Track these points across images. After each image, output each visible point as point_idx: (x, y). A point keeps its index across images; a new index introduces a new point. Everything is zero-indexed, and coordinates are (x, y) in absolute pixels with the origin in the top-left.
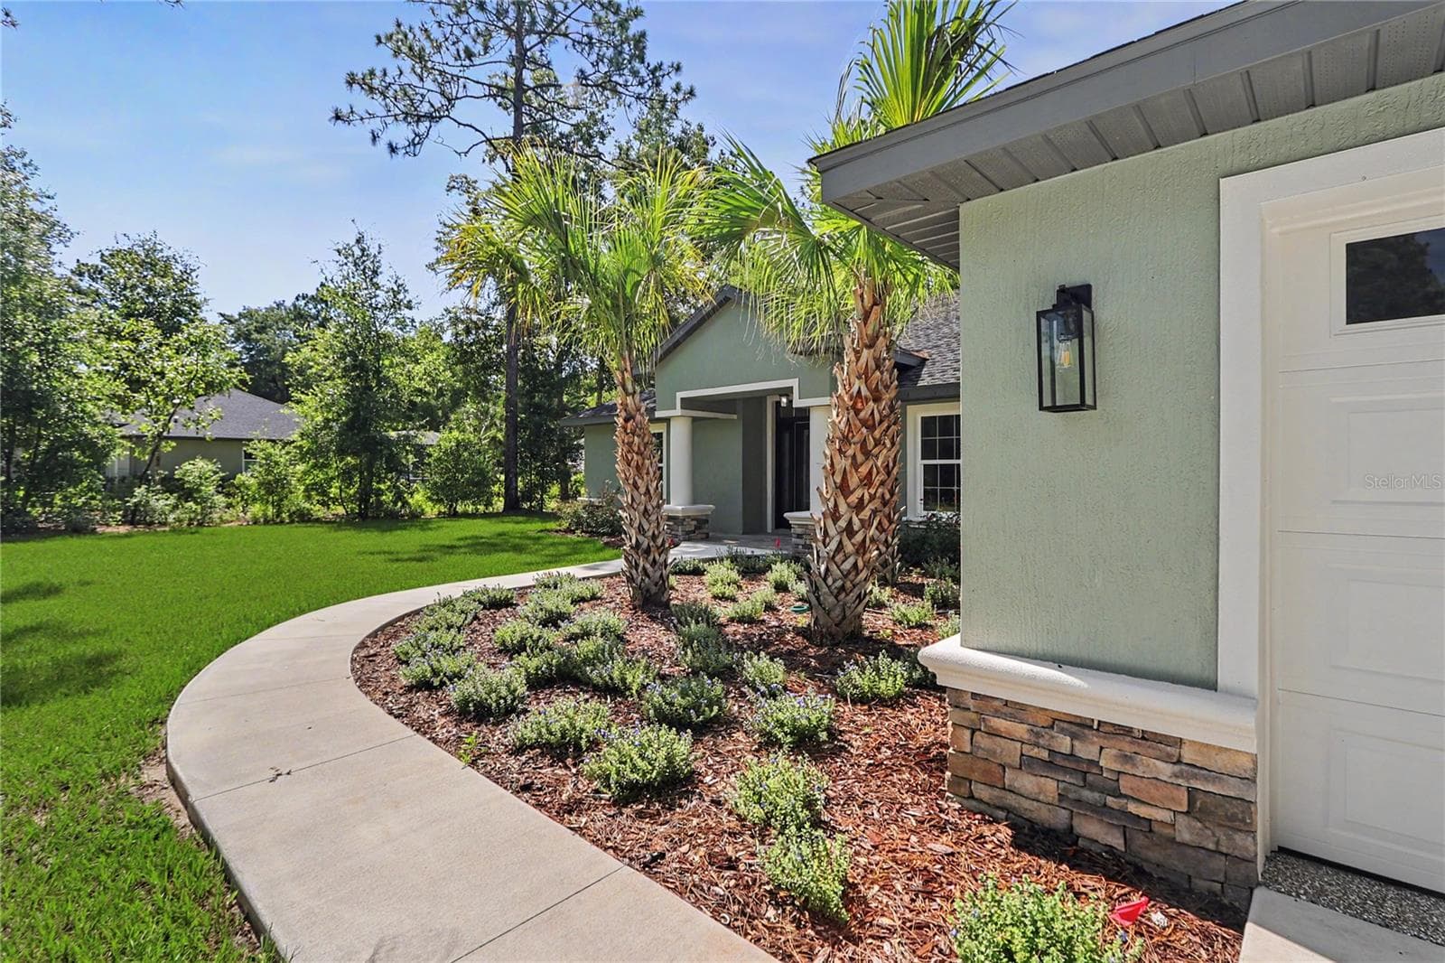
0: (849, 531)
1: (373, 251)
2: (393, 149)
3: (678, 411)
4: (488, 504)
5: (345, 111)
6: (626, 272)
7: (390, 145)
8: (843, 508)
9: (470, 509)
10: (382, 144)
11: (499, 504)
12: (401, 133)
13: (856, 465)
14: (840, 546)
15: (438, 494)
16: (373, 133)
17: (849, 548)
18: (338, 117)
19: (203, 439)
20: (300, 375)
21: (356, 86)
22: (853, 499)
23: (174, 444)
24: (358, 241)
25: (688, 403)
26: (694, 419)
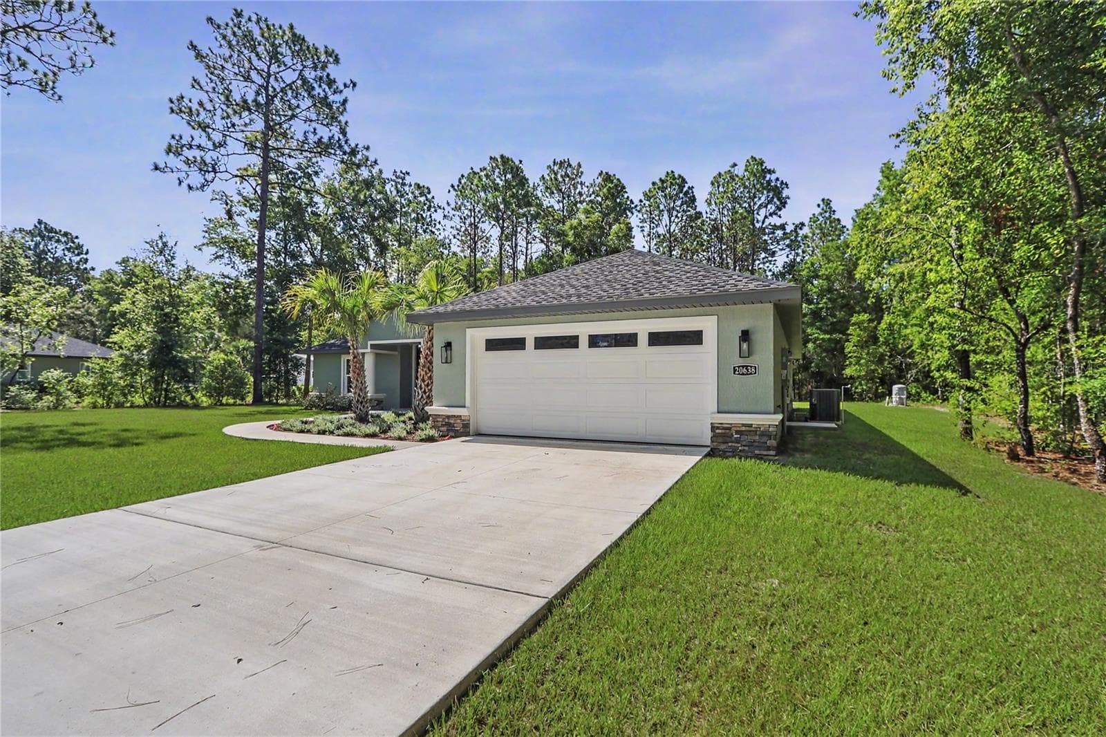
0: (425, 392)
1: (170, 244)
2: (190, 188)
3: (369, 350)
4: (243, 399)
5: (162, 165)
6: (354, 306)
7: (189, 186)
8: (423, 386)
9: (231, 401)
10: (184, 185)
11: (250, 399)
12: (196, 178)
13: (426, 374)
14: (422, 397)
15: (210, 391)
16: (179, 179)
17: (424, 396)
18: (156, 168)
19: (59, 357)
20: (123, 318)
21: (171, 154)
22: (426, 383)
23: (33, 359)
24: (161, 237)
25: (373, 346)
26: (377, 354)
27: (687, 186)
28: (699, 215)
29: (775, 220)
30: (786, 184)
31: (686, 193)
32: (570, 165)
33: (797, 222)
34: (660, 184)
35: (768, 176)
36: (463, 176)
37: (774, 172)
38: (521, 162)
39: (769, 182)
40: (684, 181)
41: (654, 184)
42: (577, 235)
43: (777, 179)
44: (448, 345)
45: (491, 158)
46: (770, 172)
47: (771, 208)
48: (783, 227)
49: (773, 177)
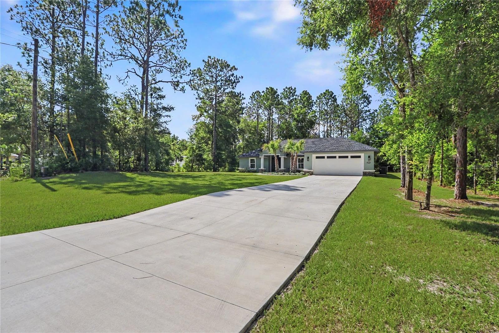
27: (333, 95)
28: (338, 106)
29: (366, 108)
30: (371, 96)
31: (333, 98)
32: (292, 89)
33: (375, 109)
34: (324, 95)
35: (364, 93)
36: (253, 93)
37: (366, 92)
38: (277, 89)
39: (365, 95)
40: (333, 93)
41: (321, 94)
42: (298, 116)
43: (367, 94)
44: (308, 158)
45: (266, 88)
46: (365, 92)
47: (365, 104)
48: (369, 111)
49: (366, 93)
